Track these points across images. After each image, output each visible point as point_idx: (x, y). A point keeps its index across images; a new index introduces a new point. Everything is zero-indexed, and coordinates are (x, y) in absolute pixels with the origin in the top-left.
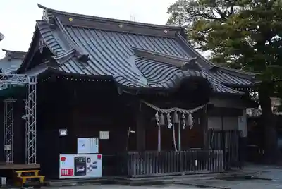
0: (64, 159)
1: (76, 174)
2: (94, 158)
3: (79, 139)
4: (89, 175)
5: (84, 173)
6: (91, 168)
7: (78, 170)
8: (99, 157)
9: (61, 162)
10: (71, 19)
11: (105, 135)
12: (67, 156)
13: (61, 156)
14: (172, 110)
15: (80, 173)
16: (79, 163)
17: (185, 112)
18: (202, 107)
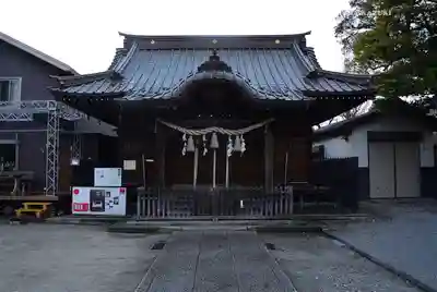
0: (77, 192)
1: (92, 209)
2: (115, 193)
3: (96, 170)
4: (108, 211)
5: (103, 209)
6: (111, 204)
7: (94, 206)
8: (122, 191)
9: (74, 195)
10: (153, 42)
11: (130, 165)
12: (80, 189)
13: (74, 188)
14: (208, 130)
15: (98, 209)
16: (97, 198)
17: (230, 132)
18: (260, 125)
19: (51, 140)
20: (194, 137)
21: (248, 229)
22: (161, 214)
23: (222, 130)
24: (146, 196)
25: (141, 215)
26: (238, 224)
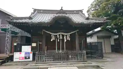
8: (31, 53)
10: (42, 11)
17: (65, 34)
18: (74, 32)
19: (8, 37)
20: (55, 36)
21: (74, 66)
22: (44, 61)
23: (63, 34)
24: (39, 55)
25: (37, 62)
26: (69, 64)
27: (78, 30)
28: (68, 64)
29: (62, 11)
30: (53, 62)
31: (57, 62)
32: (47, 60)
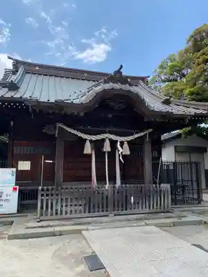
10: (37, 68)
17: (119, 139)
18: (142, 134)
20: (91, 141)
21: (147, 225)
22: (57, 214)
23: (114, 137)
24: (47, 195)
25: (42, 215)
26: (134, 220)
27: (151, 130)
28: (129, 220)
29: (118, 77)
30: (87, 214)
31: (97, 214)
32: (71, 211)
